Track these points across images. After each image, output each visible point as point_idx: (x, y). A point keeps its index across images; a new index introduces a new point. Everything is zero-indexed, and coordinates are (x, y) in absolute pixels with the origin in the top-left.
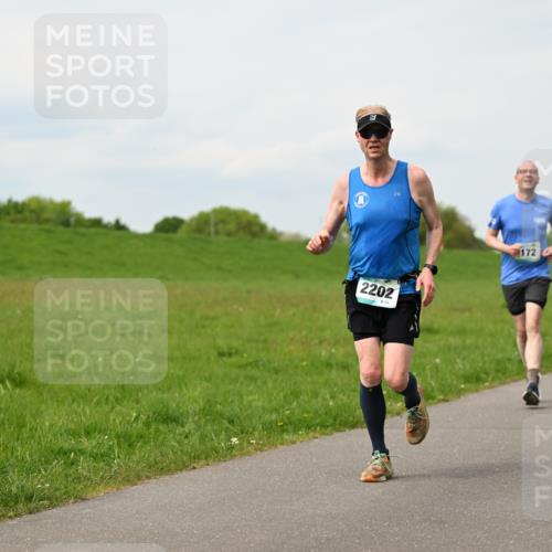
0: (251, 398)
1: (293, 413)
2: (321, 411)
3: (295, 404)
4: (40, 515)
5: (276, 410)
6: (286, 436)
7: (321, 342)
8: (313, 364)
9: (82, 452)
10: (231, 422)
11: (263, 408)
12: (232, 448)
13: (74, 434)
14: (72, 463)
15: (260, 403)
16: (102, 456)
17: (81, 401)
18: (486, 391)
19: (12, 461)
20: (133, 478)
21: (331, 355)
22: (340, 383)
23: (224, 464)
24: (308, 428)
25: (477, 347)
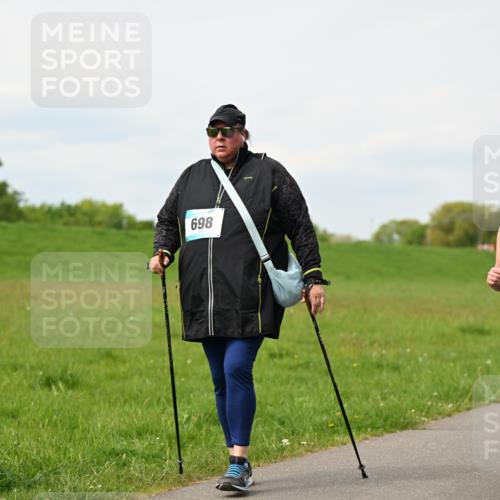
0: (301, 399)
2: (372, 413)
5: (327, 411)
6: (336, 438)
7: (372, 344)
8: (363, 366)
9: (134, 453)
10: (282, 423)
11: (314, 408)
12: (282, 449)
13: (126, 435)
14: (124, 465)
15: (311, 405)
16: (154, 457)
17: (133, 403)
19: (65, 462)
21: (382, 356)
22: (390, 384)
23: (274, 466)
24: (359, 428)
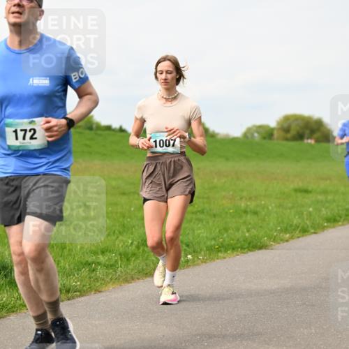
0: (199, 232)
1: (224, 241)
2: (241, 240)
3: (225, 235)
4: (74, 301)
5: (214, 239)
6: (220, 254)
7: (241, 198)
8: (236, 212)
9: (99, 264)
10: (188, 246)
11: (207, 237)
12: (187, 261)
13: (95, 253)
14: (94, 270)
15: (205, 235)
16: (111, 266)
18: (340, 227)
20: (129, 279)
21: (247, 206)
22: (252, 223)
23: (183, 271)
24: (233, 249)
25: (334, 201)
